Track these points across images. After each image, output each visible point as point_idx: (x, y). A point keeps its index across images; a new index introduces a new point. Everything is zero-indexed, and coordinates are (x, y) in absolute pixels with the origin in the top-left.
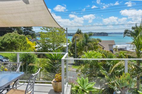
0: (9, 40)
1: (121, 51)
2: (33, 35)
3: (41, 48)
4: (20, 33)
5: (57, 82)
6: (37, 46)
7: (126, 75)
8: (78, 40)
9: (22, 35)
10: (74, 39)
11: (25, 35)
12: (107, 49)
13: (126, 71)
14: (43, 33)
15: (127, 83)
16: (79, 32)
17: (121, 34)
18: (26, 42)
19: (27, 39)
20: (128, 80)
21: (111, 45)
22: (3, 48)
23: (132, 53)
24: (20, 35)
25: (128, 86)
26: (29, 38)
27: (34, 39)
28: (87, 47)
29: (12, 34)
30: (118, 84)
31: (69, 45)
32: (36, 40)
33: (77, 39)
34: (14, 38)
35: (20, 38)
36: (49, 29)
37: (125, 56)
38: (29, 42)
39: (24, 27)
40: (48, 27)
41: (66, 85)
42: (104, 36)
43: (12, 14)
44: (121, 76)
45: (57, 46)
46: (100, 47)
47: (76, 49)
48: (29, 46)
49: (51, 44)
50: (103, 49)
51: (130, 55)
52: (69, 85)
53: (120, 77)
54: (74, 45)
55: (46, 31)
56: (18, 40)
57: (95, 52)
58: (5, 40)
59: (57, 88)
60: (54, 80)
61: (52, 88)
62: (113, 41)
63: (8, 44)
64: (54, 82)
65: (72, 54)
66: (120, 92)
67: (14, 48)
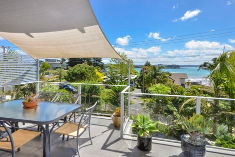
0: (79, 70)
1: (194, 85)
2: (102, 67)
3: (109, 79)
4: (90, 64)
5: (117, 116)
6: (105, 77)
7: (198, 117)
8: (147, 73)
9: (92, 66)
10: (142, 71)
11: (95, 66)
12: (178, 83)
13: (198, 112)
14: (111, 65)
15: (199, 127)
16: (148, 64)
17: (196, 66)
18: (94, 73)
19: (96, 70)
20: (200, 123)
21: (182, 79)
22: (74, 78)
23: (208, 88)
24: (90, 66)
25: (200, 131)
26: (98, 70)
27: (103, 70)
28: (156, 80)
29: (82, 65)
30: (187, 127)
31: (138, 77)
32: (105, 71)
33: (145, 71)
34: (83, 69)
35: (90, 69)
36: (117, 61)
37: (199, 91)
38: (98, 73)
39: (94, 58)
40: (117, 59)
41: (127, 120)
42: (175, 68)
43: (69, 44)
44: (191, 117)
45: (125, 77)
46: (170, 81)
47: (143, 81)
48: (98, 77)
49: (119, 75)
50: (173, 82)
51: (206, 90)
52: (130, 120)
53: (189, 118)
54: (141, 77)
55: (114, 63)
56: (87, 71)
57: (163, 86)
58: (75, 71)
59: (117, 122)
60: (114, 114)
61: (112, 122)
62: (185, 75)
63: (78, 74)
64: (114, 116)
65: (139, 86)
66: (189, 136)
67: (83, 78)
